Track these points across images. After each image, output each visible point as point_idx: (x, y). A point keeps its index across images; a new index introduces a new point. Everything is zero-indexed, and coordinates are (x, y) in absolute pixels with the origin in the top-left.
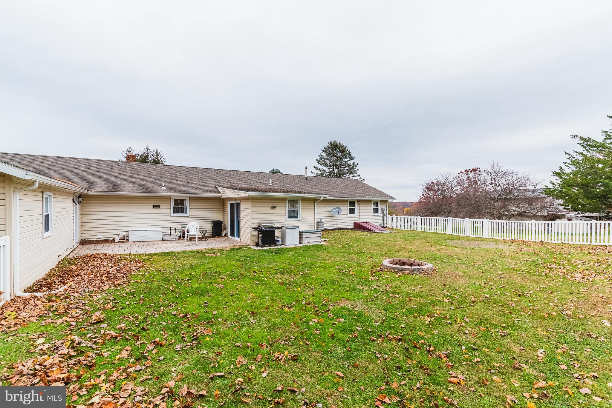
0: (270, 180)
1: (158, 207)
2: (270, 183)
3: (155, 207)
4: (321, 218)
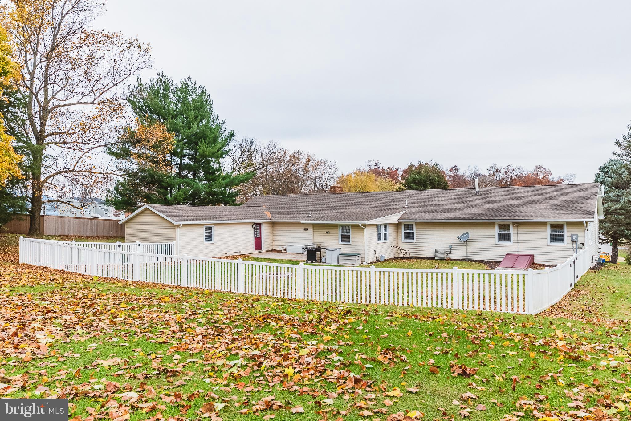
0: (407, 201)
1: (307, 229)
2: (407, 204)
3: (305, 229)
4: (451, 245)
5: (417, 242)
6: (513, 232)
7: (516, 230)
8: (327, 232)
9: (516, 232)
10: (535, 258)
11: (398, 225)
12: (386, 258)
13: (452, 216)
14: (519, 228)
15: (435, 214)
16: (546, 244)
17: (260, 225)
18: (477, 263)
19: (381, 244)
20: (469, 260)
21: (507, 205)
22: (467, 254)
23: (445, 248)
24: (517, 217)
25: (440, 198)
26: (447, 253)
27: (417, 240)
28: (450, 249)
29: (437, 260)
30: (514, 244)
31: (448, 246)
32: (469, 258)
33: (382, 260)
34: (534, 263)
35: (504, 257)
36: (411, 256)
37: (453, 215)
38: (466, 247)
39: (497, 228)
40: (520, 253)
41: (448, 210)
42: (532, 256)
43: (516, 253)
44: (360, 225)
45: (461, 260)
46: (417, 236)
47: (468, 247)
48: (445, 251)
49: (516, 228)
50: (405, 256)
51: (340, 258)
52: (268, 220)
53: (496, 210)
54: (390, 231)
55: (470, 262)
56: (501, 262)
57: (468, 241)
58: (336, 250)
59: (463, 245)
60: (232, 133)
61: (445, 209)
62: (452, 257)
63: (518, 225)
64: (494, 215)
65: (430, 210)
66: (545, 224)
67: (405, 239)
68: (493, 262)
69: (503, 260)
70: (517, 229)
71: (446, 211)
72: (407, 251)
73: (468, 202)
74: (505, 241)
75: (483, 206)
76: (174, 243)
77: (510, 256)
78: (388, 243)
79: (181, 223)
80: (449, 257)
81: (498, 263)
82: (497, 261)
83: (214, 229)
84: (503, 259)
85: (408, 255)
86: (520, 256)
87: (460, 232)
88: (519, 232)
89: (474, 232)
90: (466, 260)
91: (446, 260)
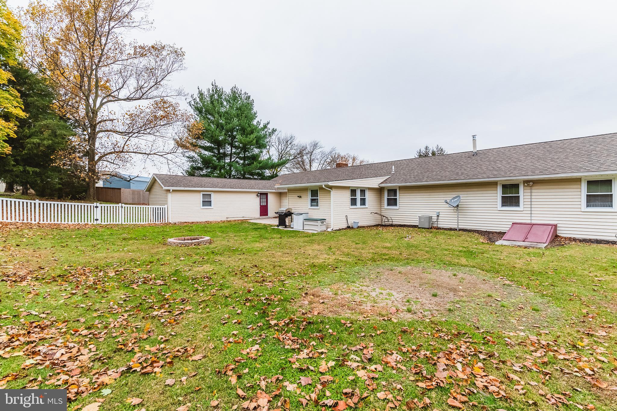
5: (400, 208)
6: (523, 193)
7: (529, 191)
8: (300, 197)
9: (529, 194)
10: (558, 229)
11: (380, 191)
12: (360, 225)
13: (439, 177)
14: (533, 188)
15: (421, 177)
16: (579, 210)
17: (266, 194)
18: (470, 234)
19: (357, 210)
20: (460, 230)
21: (515, 162)
22: (458, 222)
23: (431, 215)
24: (530, 173)
25: (431, 163)
26: (433, 220)
27: (400, 206)
28: (438, 216)
29: (420, 228)
30: (525, 209)
31: (436, 213)
32: (461, 227)
33: (355, 226)
34: (557, 236)
35: (510, 226)
36: (394, 223)
37: (442, 177)
38: (456, 214)
39: (500, 189)
40: (533, 222)
41: (437, 172)
42: (556, 226)
43: (529, 222)
44: (323, 186)
45: (451, 229)
46: (400, 201)
47: (459, 214)
48: (430, 218)
49: (529, 188)
50: (387, 223)
51: (304, 223)
52: (274, 191)
53: (499, 168)
54: (369, 197)
55: (461, 232)
56: (505, 233)
57: (459, 206)
58: (302, 214)
59: (453, 211)
60: (274, 131)
61: (433, 171)
62: (439, 226)
63: (531, 183)
64: (495, 173)
65: (416, 174)
66: (578, 180)
67: (388, 205)
68: (493, 233)
69: (509, 231)
70: (531, 189)
71: (434, 173)
72: (389, 218)
73: (462, 163)
74: (511, 205)
75: (481, 165)
76: (166, 206)
77: (519, 225)
78: (366, 209)
79: (171, 188)
80: (436, 225)
81: (501, 234)
82: (499, 231)
83: (213, 195)
84: (508, 229)
85: (391, 223)
86: (534, 226)
87: (449, 196)
88: (533, 194)
89: (468, 196)
90: (456, 230)
91: (431, 228)
